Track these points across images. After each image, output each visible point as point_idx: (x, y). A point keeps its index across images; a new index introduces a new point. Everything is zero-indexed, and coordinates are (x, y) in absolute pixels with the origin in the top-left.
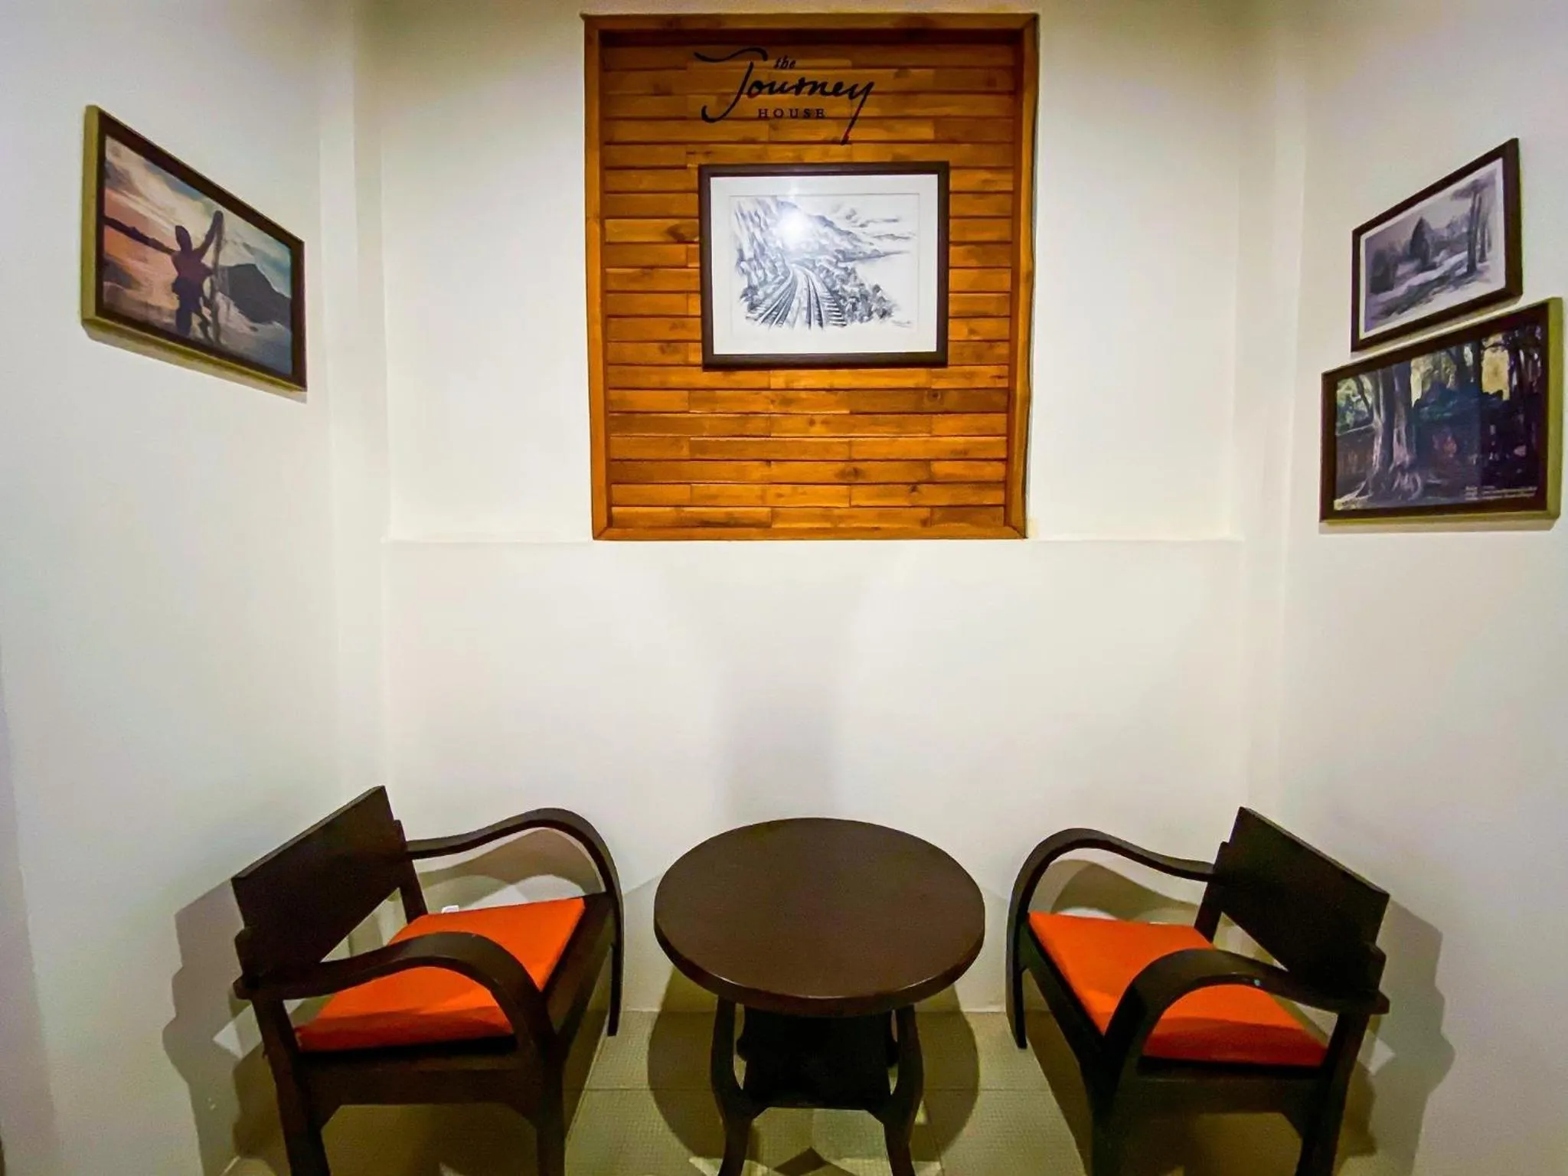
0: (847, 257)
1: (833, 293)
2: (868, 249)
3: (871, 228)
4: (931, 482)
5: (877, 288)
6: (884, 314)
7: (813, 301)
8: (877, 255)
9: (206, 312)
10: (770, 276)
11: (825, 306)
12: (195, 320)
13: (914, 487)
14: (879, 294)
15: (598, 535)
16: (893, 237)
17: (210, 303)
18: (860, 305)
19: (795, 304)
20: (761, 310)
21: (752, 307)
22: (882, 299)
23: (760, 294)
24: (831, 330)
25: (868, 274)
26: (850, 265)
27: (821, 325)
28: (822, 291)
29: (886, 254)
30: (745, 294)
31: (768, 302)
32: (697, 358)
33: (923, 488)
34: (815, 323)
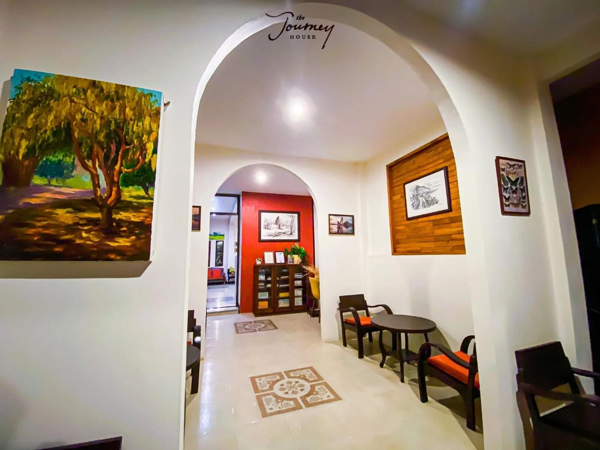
0: (428, 193)
1: (426, 201)
2: (432, 190)
3: (433, 185)
4: (452, 240)
5: (435, 198)
6: (437, 203)
7: (423, 203)
8: (434, 191)
9: (341, 229)
10: (416, 200)
11: (426, 204)
12: (340, 231)
13: (448, 241)
14: (435, 199)
15: (393, 254)
16: (437, 186)
17: (342, 228)
18: (432, 202)
19: (420, 204)
20: (414, 207)
21: (413, 207)
22: (436, 200)
23: (414, 204)
24: (427, 208)
25: (432, 195)
26: (429, 194)
27: (425, 208)
28: (425, 201)
29: (436, 190)
30: (412, 205)
31: (416, 206)
32: (405, 219)
33: (450, 242)
34: (424, 208)
